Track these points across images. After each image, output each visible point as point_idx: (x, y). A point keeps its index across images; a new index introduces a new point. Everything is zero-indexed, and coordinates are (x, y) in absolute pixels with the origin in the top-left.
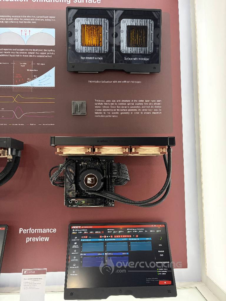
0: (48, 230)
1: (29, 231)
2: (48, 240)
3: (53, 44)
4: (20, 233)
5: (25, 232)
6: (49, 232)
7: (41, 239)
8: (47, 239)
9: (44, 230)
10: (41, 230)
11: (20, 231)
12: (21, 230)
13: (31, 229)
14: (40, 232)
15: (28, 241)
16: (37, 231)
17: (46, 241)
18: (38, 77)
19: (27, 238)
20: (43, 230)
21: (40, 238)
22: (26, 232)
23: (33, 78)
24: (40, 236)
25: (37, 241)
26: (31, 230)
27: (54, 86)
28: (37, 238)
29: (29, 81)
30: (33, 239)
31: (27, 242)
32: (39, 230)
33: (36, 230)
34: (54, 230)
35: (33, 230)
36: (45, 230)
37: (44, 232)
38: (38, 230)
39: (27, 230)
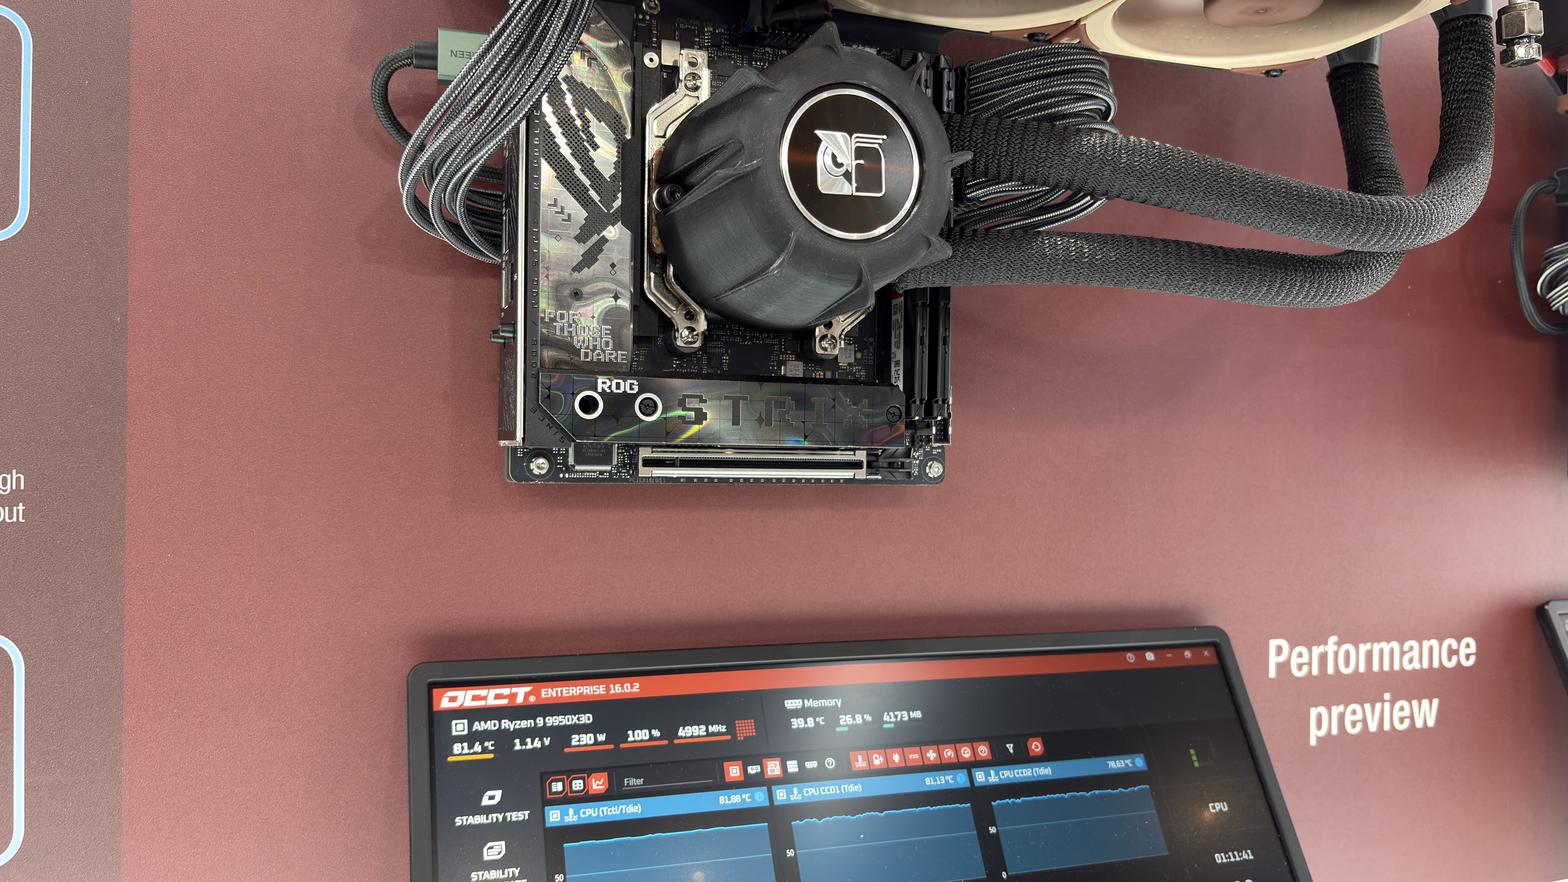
0: (1431, 649)
1: (1323, 657)
2: (1431, 723)
4: (1272, 673)
5: (1300, 667)
6: (1435, 664)
8: (1426, 713)
9: (1411, 649)
10: (1392, 651)
11: (1274, 660)
12: (1279, 650)
13: (1339, 644)
14: (1386, 667)
15: (1321, 735)
16: (1368, 655)
17: (1419, 725)
19: (1314, 712)
20: (1406, 647)
21: (1387, 706)
22: (1310, 664)
24: (1387, 696)
25: (1373, 727)
26: (1336, 654)
28: (1373, 709)
30: (1348, 719)
31: (1313, 742)
32: (1381, 652)
33: (1363, 648)
34: (1463, 651)
35: (1347, 653)
36: (1415, 653)
37: (1411, 661)
38: (1376, 647)
39: (1317, 651)
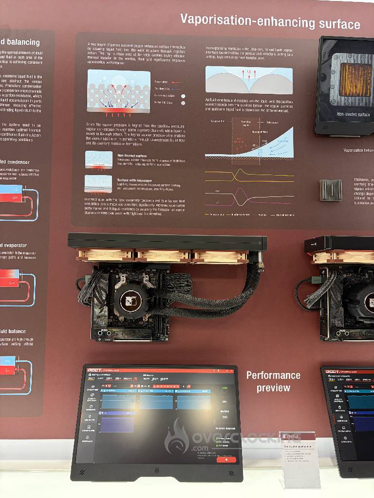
0: (288, 375)
1: (260, 375)
2: (288, 390)
3: (290, 92)
4: (248, 378)
5: (254, 377)
6: (290, 378)
7: (280, 388)
8: (287, 388)
10: (278, 375)
11: (248, 375)
12: (249, 373)
13: (264, 373)
14: (276, 378)
15: (260, 391)
16: (272, 376)
17: (285, 390)
18: (268, 143)
19: (258, 387)
20: (281, 374)
22: (257, 376)
23: (262, 144)
24: (277, 384)
25: (273, 390)
26: (263, 375)
27: (292, 156)
28: (273, 387)
29: (255, 148)
30: (267, 388)
31: (258, 392)
33: (270, 374)
34: (297, 376)
35: (266, 375)
36: (284, 375)
37: (283, 377)
38: (274, 374)
39: (258, 374)
